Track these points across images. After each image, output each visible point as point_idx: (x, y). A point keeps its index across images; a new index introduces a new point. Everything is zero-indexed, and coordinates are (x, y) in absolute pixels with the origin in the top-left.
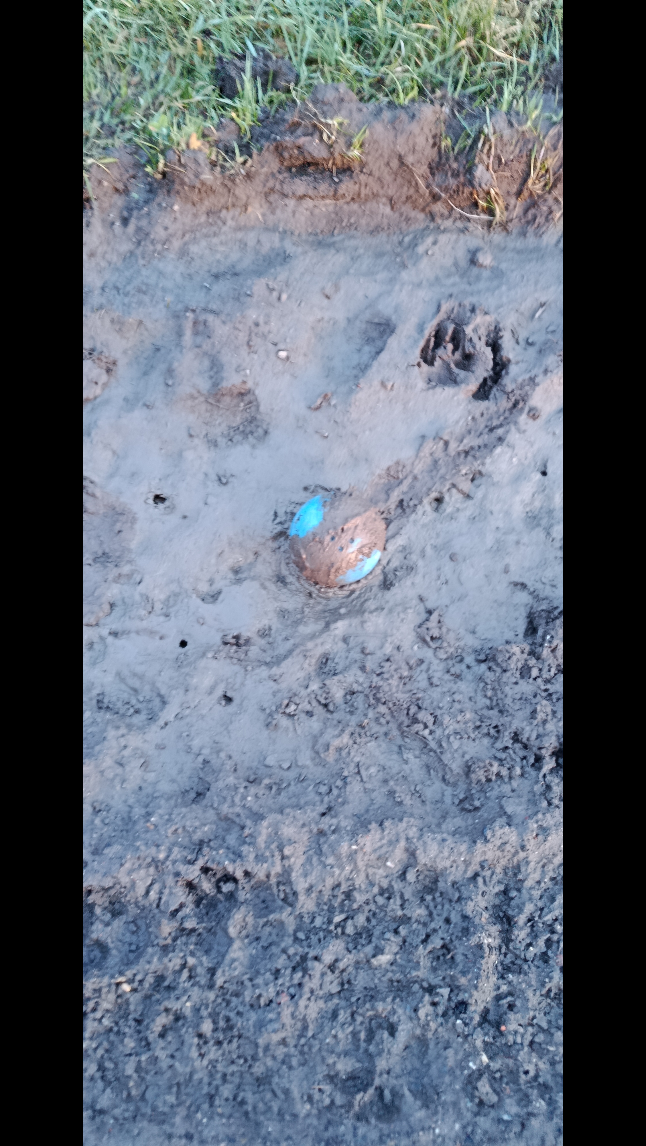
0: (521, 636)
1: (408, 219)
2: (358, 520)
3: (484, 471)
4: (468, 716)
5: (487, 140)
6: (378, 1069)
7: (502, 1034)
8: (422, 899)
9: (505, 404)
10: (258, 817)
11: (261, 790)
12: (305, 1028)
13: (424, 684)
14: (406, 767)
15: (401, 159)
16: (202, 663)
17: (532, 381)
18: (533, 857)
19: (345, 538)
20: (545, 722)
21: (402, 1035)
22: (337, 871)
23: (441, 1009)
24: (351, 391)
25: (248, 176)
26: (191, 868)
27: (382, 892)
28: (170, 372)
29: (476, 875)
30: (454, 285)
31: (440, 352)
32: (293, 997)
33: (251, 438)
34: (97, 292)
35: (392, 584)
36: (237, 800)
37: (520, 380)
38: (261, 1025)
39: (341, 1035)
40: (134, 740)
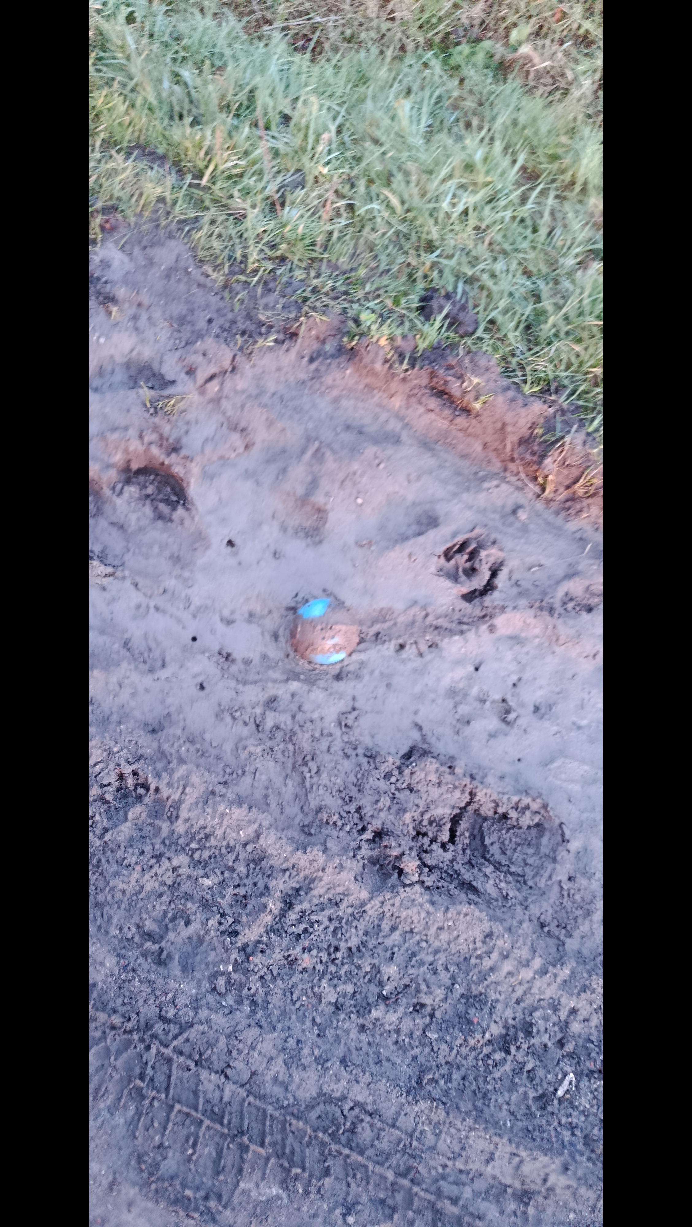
0: (400, 755)
1: (489, 462)
2: (343, 628)
3: (440, 645)
4: (338, 781)
5: (562, 445)
6: (168, 937)
7: (248, 961)
8: (248, 865)
9: (478, 612)
10: (182, 761)
11: (192, 749)
12: (140, 892)
13: (324, 747)
14: (284, 789)
15: (504, 425)
16: (199, 657)
17: (503, 609)
18: (326, 879)
19: (329, 633)
20: (381, 810)
21: (191, 929)
22: (209, 818)
23: (222, 928)
24: (387, 548)
25: (404, 380)
26: (128, 766)
27: (228, 846)
28: (284, 471)
29: (288, 869)
30: (493, 520)
31: (458, 556)
32: (143, 870)
33: (309, 539)
34: (268, 395)
35: (341, 679)
36: (176, 745)
37: (496, 603)
38: (116, 874)
39: (157, 907)
40: (135, 677)
